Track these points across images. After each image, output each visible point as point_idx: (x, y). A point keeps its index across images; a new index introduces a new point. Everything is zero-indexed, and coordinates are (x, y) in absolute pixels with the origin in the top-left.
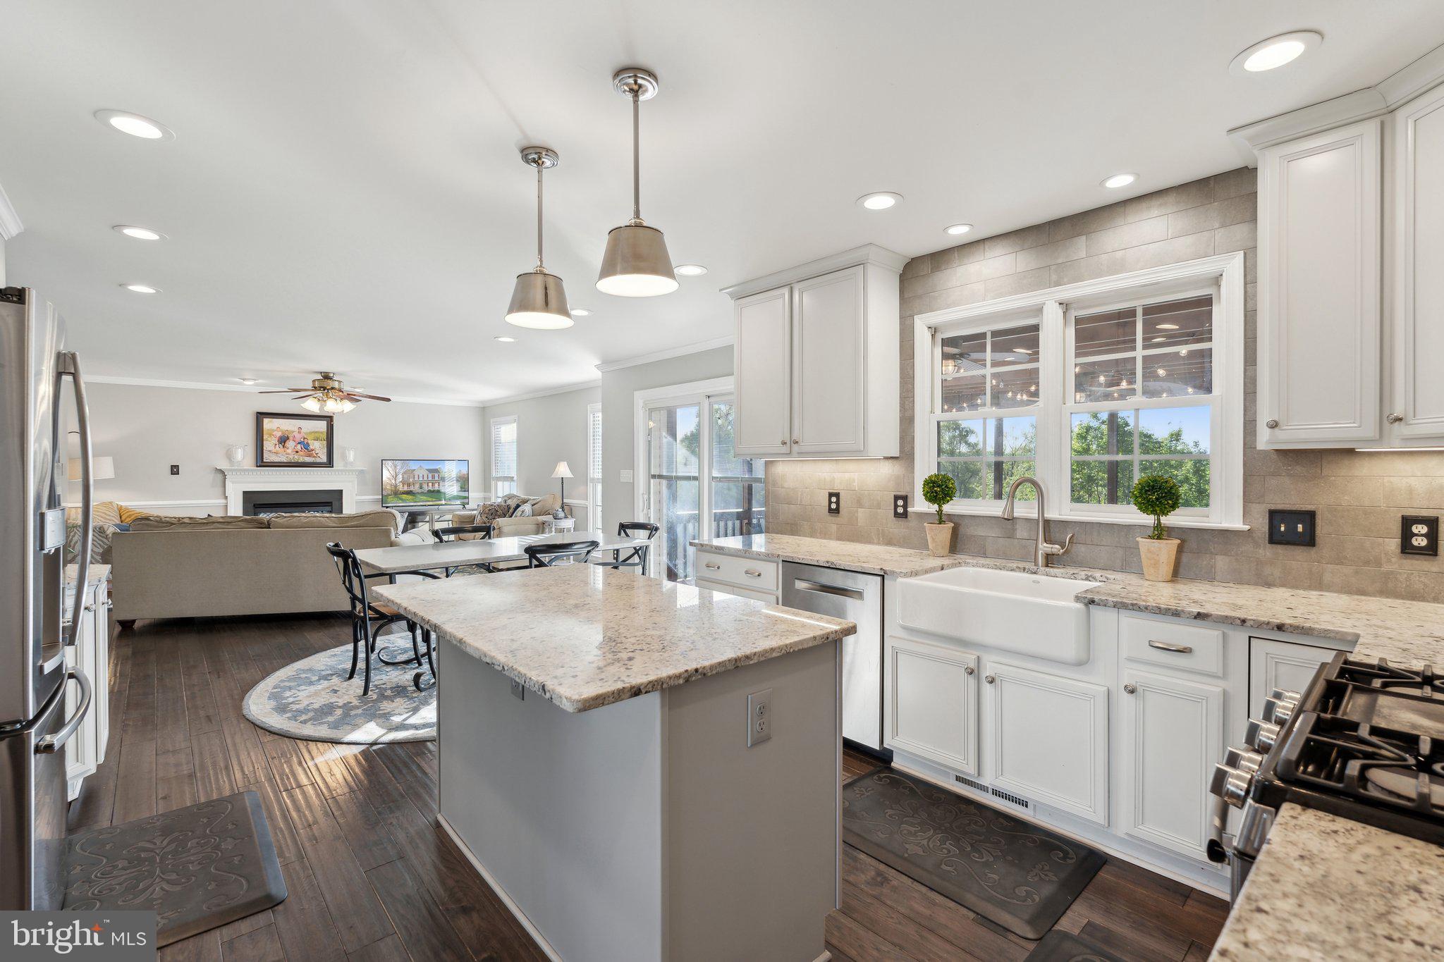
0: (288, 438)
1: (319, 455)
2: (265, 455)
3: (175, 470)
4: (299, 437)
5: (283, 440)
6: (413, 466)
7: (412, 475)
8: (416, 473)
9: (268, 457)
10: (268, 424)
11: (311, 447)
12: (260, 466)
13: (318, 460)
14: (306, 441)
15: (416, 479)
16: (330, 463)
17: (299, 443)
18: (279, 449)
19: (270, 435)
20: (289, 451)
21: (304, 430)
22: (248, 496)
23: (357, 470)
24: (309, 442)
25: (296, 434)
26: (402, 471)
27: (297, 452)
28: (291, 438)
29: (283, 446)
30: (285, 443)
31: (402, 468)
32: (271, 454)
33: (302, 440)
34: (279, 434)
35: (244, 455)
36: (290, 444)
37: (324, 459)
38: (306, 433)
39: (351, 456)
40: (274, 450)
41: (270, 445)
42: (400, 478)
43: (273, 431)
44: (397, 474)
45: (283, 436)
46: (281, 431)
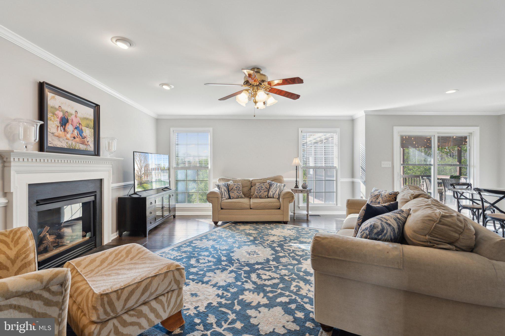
0: (67, 121)
1: (89, 143)
2: (50, 138)
4: (75, 121)
5: (64, 122)
7: (149, 169)
9: (50, 141)
10: (50, 99)
11: (84, 134)
13: (87, 148)
14: (80, 127)
16: (97, 152)
17: (76, 128)
18: (60, 132)
20: (69, 136)
21: (79, 115)
24: (83, 128)
25: (73, 117)
26: (144, 165)
27: (74, 138)
28: (70, 121)
29: (64, 129)
30: (65, 125)
32: (54, 138)
33: (78, 125)
34: (61, 114)
36: (69, 127)
37: (91, 147)
38: (81, 118)
40: (56, 134)
41: (54, 125)
42: (143, 170)
43: (56, 109)
44: (141, 168)
45: (64, 117)
46: (62, 111)
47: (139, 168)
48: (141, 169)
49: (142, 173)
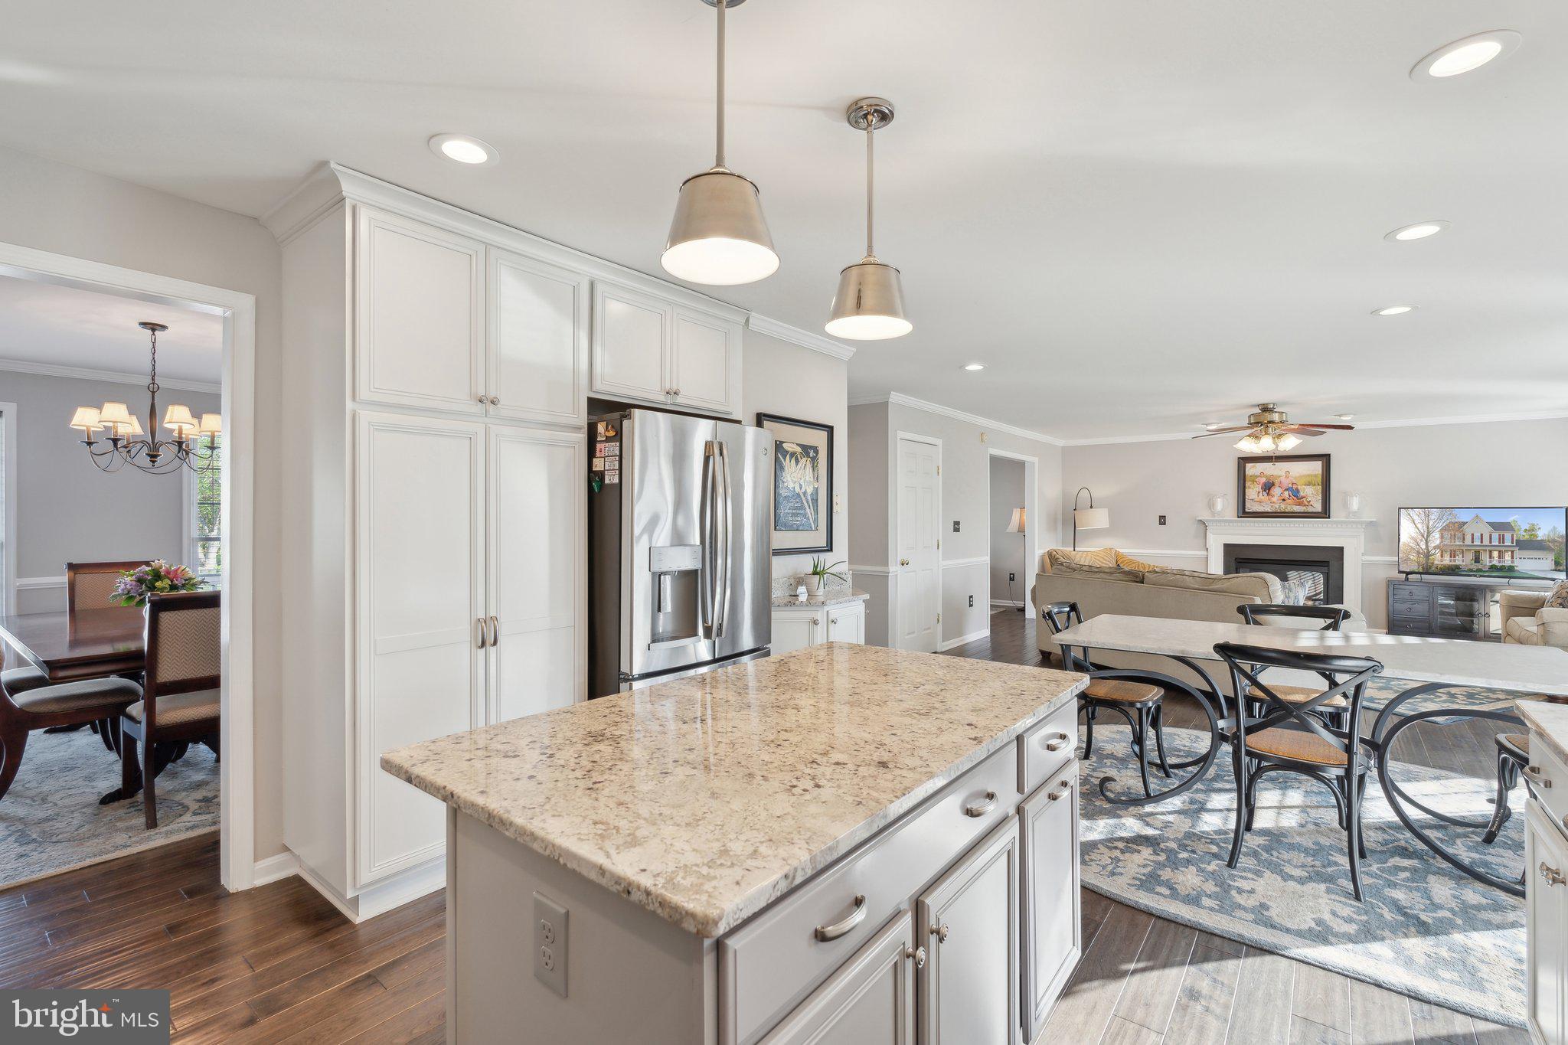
0: (1273, 484)
1: (1311, 503)
2: (1248, 505)
3: (1162, 520)
4: (1286, 483)
5: (1268, 487)
6: (1464, 516)
7: (1459, 535)
8: (1468, 530)
9: (1250, 507)
10: (1251, 469)
11: (1302, 494)
12: (1241, 517)
13: (1310, 509)
14: (1295, 487)
15: (1468, 541)
16: (1325, 513)
17: (1286, 489)
18: (1263, 497)
19: (1254, 481)
20: (1274, 499)
21: (1293, 473)
22: (1229, 549)
23: (1362, 523)
24: (1299, 487)
25: (1283, 479)
26: (1441, 525)
27: (1284, 500)
28: (1277, 484)
29: (1268, 494)
30: (1269, 490)
31: (1440, 518)
32: (1253, 504)
33: (1290, 485)
34: (1263, 480)
35: (1226, 504)
36: (1276, 491)
37: (1318, 507)
38: (1295, 478)
39: (1355, 504)
40: (1258, 498)
41: (1253, 492)
42: (1436, 539)
43: (1257, 477)
44: (1429, 534)
45: (1268, 482)
46: (1266, 476)
47: (1423, 532)
48: (1428, 536)
49: (1433, 545)
